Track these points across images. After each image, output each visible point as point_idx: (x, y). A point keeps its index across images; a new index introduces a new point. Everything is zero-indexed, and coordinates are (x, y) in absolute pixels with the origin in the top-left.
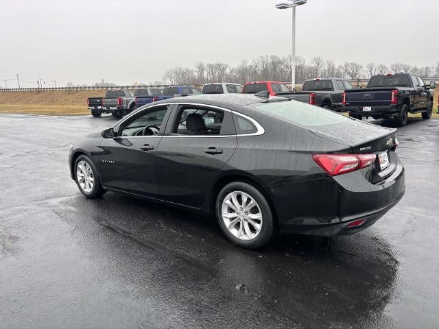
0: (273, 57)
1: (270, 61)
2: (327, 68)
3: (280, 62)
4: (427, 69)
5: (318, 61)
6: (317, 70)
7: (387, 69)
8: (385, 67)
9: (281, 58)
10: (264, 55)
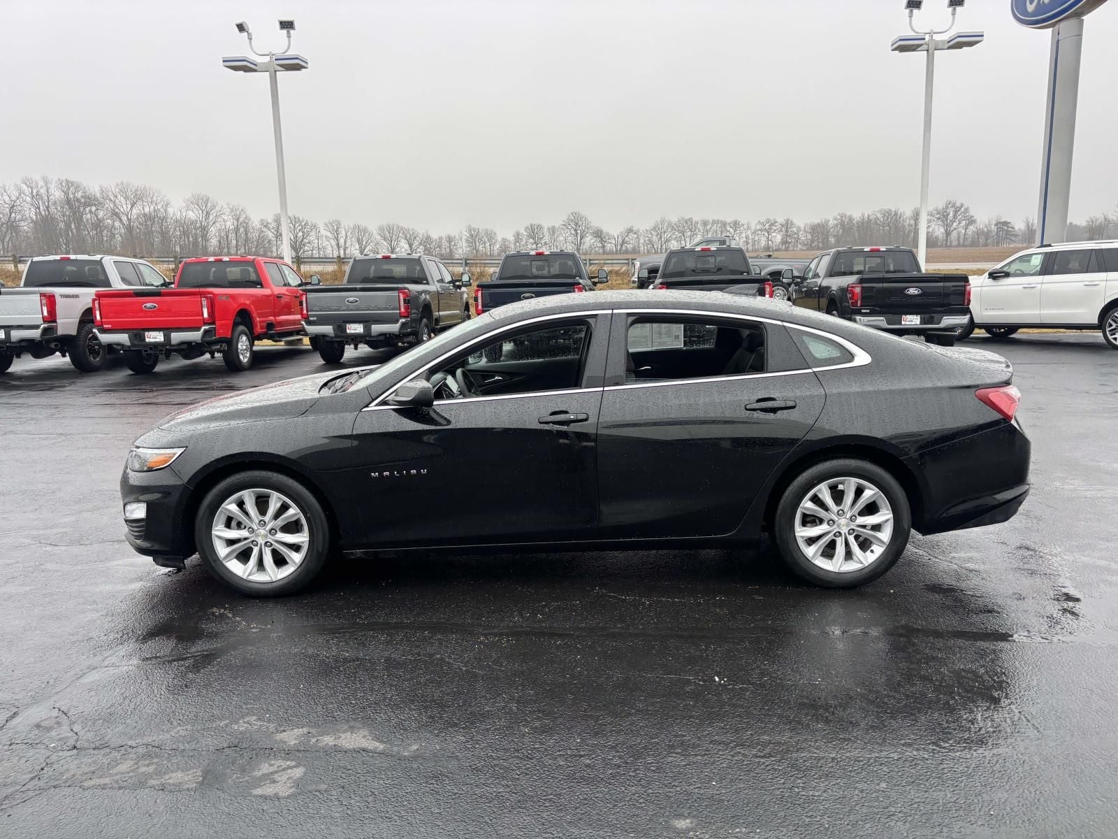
0: (68, 185)
1: (57, 195)
2: (230, 224)
3: (90, 201)
4: (450, 240)
5: (203, 203)
6: (204, 230)
7: (371, 235)
8: (365, 231)
9: (94, 189)
10: (37, 177)
